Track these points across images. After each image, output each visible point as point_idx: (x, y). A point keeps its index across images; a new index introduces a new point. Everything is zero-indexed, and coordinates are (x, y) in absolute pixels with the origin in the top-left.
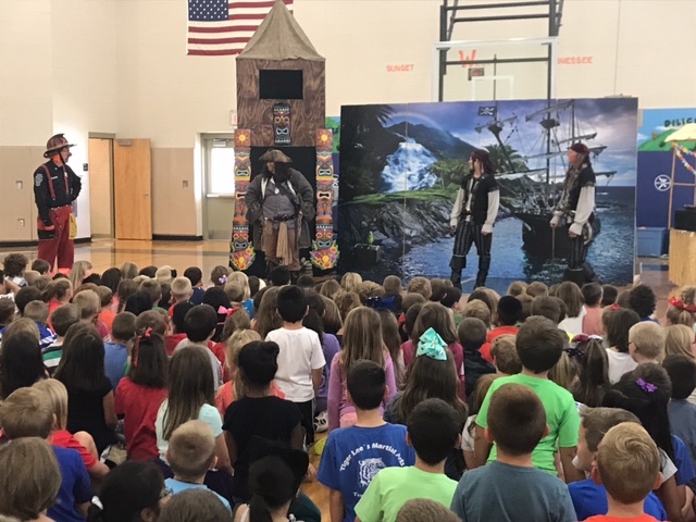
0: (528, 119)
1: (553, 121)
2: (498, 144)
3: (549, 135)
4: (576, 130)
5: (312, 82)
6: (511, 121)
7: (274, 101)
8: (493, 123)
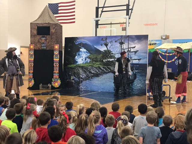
0: (115, 42)
1: (123, 42)
2: (107, 50)
3: (121, 47)
4: (129, 45)
5: (53, 30)
6: (111, 42)
7: (41, 36)
8: (106, 43)
